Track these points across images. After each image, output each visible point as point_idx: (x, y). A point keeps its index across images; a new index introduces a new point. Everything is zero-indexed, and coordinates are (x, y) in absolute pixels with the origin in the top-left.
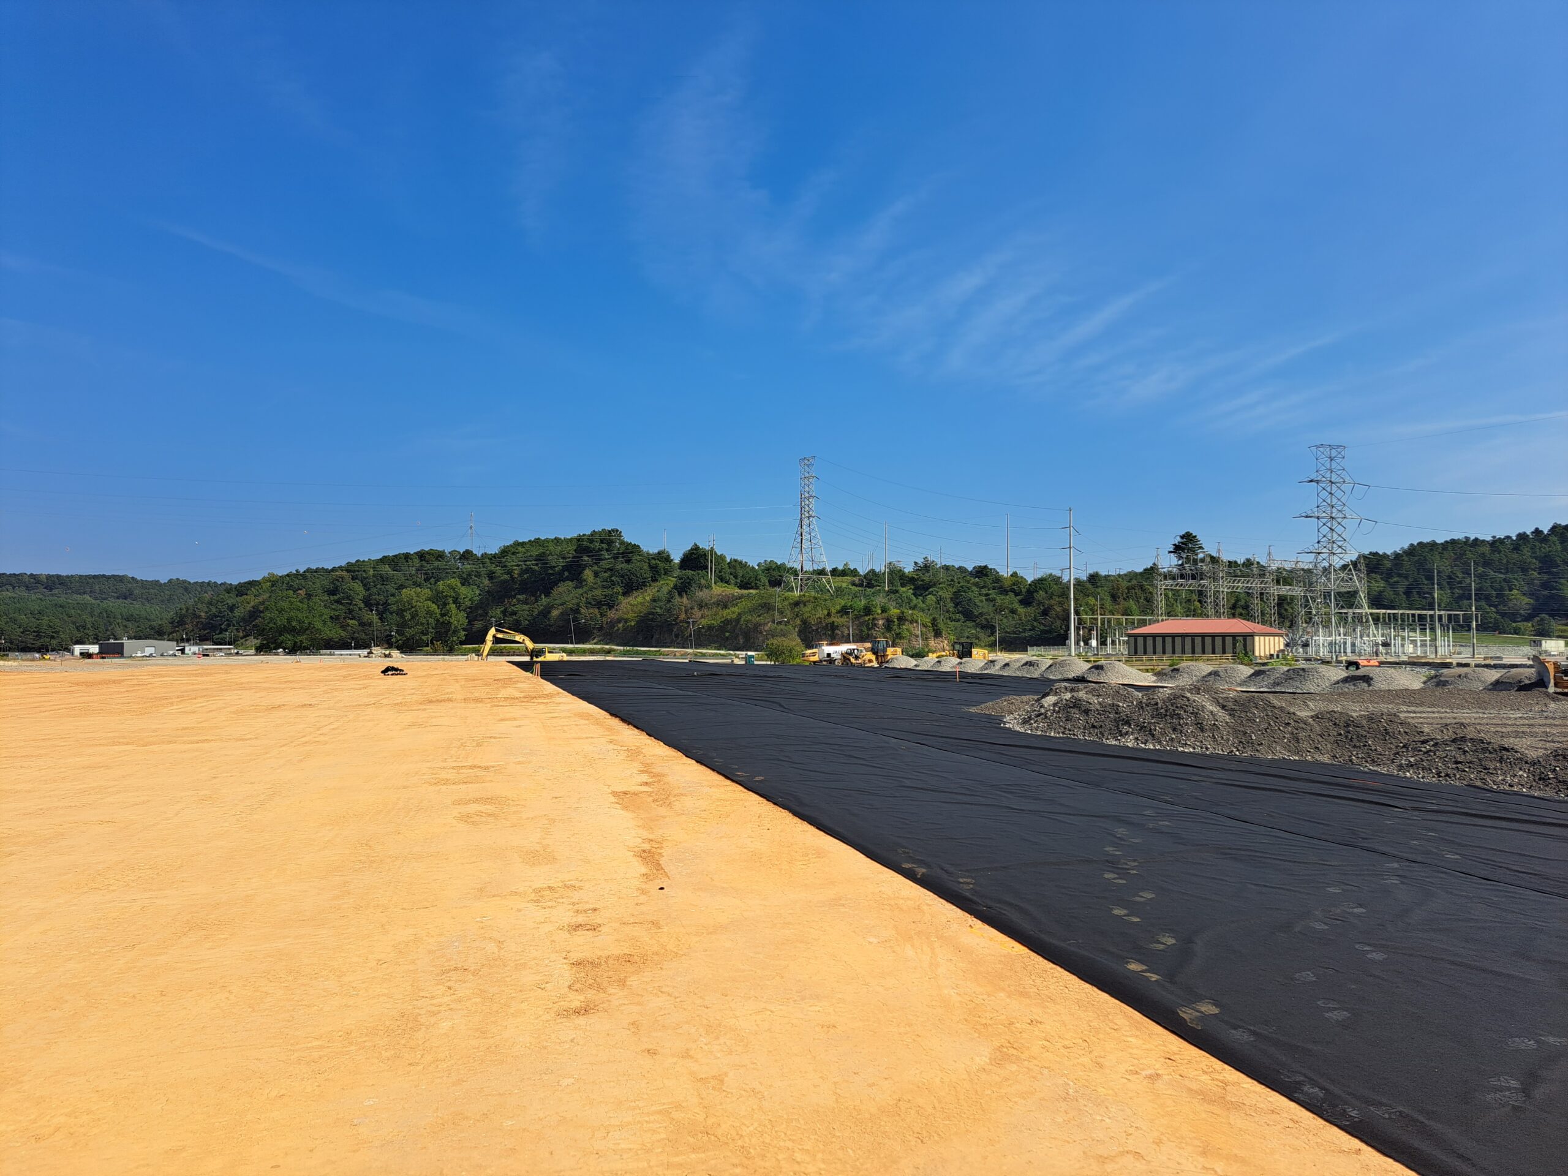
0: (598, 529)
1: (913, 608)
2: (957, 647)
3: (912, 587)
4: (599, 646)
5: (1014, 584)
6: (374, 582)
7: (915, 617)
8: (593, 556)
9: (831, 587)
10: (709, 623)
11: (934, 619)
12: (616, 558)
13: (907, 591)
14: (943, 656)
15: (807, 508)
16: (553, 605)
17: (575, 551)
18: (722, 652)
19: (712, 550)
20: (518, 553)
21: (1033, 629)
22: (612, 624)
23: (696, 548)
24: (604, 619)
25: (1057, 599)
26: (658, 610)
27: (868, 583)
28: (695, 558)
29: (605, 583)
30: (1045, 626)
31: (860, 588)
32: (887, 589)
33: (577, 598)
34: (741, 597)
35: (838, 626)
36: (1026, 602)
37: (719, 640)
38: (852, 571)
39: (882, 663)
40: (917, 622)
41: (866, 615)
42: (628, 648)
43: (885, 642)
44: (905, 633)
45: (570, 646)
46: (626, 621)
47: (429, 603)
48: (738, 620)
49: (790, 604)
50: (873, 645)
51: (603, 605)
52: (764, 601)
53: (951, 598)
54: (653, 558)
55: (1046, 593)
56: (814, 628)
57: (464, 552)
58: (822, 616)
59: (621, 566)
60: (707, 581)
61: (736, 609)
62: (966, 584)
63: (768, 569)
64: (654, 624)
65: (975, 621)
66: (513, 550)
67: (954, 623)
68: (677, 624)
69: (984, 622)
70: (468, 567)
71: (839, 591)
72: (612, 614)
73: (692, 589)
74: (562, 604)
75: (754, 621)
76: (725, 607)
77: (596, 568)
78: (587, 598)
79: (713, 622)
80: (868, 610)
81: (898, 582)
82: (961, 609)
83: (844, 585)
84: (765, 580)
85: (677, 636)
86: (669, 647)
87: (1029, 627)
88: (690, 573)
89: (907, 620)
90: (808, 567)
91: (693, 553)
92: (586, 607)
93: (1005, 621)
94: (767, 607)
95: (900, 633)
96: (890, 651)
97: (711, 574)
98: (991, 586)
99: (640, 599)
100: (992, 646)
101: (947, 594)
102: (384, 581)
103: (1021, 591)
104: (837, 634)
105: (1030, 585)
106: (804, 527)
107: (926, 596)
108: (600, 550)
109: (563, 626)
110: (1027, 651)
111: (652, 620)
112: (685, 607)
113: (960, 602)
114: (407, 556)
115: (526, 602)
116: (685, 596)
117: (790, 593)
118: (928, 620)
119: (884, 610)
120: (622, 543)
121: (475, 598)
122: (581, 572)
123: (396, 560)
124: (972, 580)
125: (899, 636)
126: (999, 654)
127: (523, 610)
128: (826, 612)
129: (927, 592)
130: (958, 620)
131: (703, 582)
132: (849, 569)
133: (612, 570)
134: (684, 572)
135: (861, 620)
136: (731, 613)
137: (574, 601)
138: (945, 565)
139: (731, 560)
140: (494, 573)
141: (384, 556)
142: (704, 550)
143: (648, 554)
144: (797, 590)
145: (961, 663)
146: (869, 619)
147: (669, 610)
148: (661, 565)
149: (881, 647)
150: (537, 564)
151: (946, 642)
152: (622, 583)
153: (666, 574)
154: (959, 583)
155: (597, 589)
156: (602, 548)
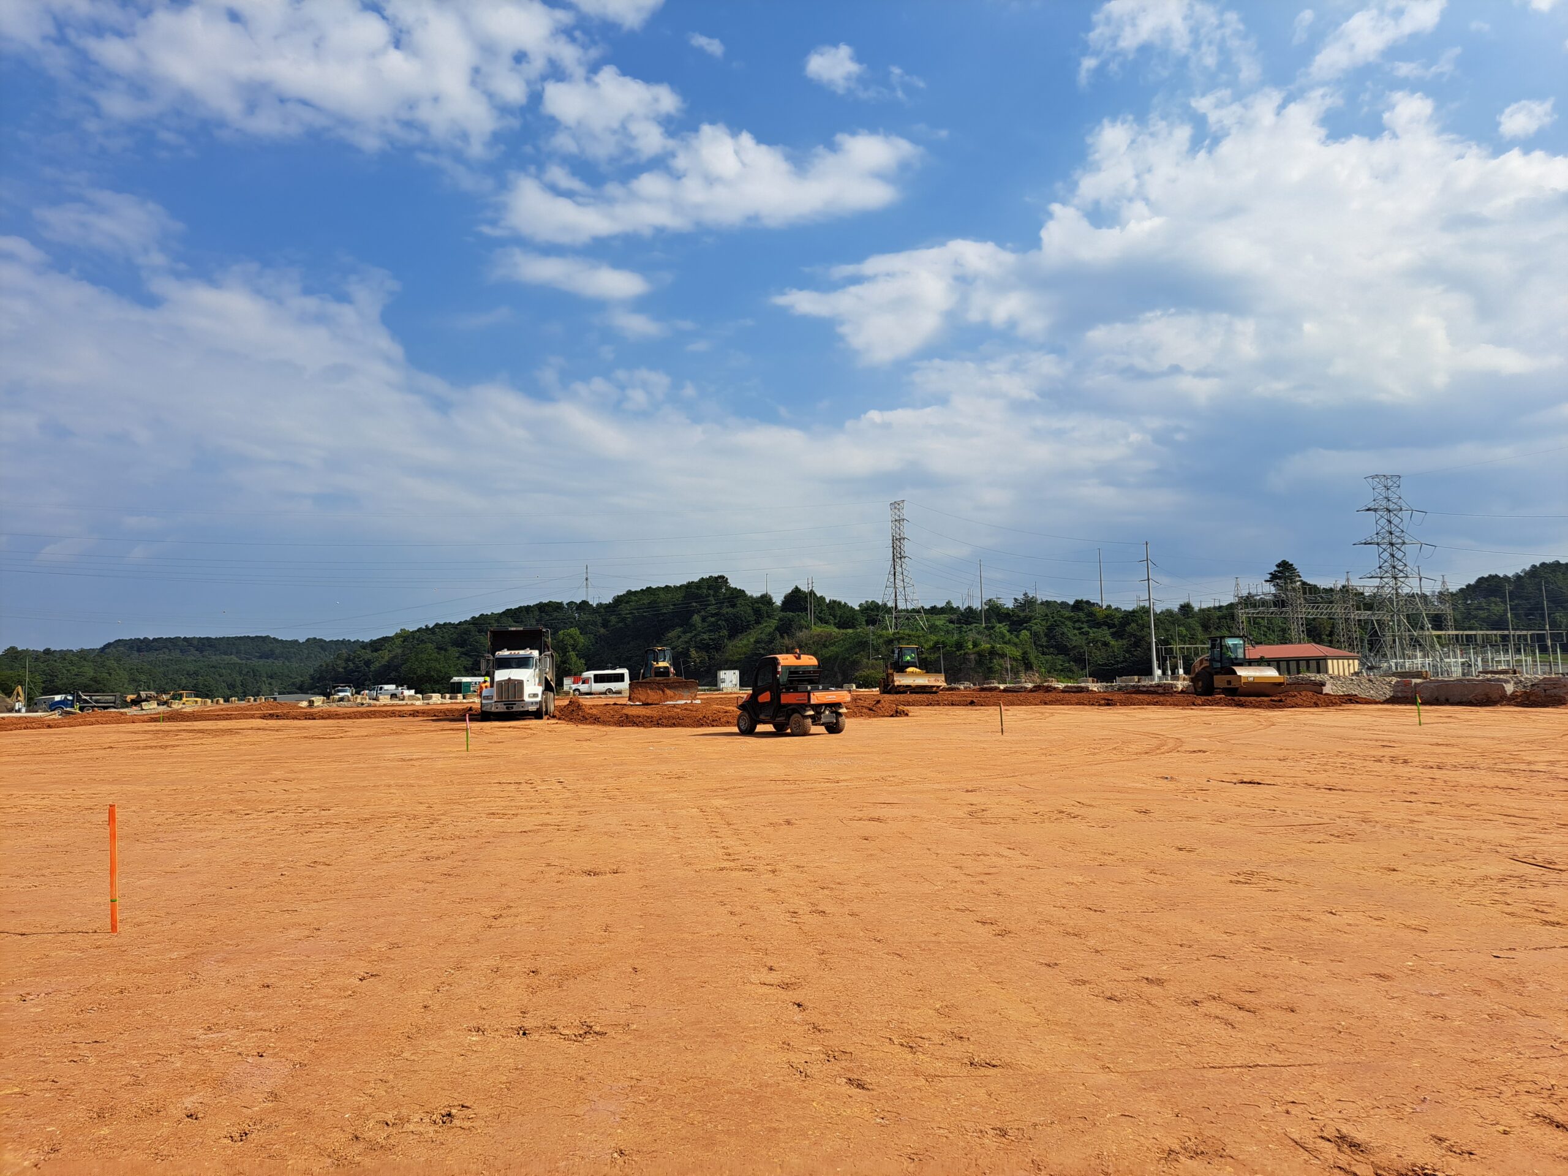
0: (705, 576)
1: (1006, 643)
3: (1009, 623)
5: (1108, 616)
7: (1007, 651)
8: (700, 602)
9: (925, 624)
11: (1025, 653)
12: (722, 603)
13: (1002, 627)
15: (899, 550)
17: (685, 597)
19: (812, 593)
20: (632, 602)
21: (1125, 660)
23: (797, 590)
24: (712, 661)
26: (762, 651)
27: (966, 620)
28: (795, 600)
29: (712, 628)
31: (958, 625)
32: (983, 625)
33: (686, 642)
34: (838, 636)
36: (1117, 635)
44: (996, 667)
48: (836, 658)
49: (885, 641)
51: (711, 648)
52: (860, 639)
53: (1044, 633)
54: (757, 601)
57: (580, 603)
59: (727, 610)
60: (807, 621)
61: (835, 649)
62: (1060, 619)
63: (867, 609)
65: (1068, 655)
66: (627, 599)
67: (1045, 656)
69: (1077, 656)
70: (585, 617)
71: (933, 628)
72: (719, 657)
73: (793, 630)
75: (851, 659)
76: (825, 646)
77: (703, 613)
78: (696, 642)
81: (994, 618)
82: (1053, 643)
83: (941, 622)
84: (863, 619)
87: (1120, 659)
88: (790, 614)
90: (901, 606)
91: (794, 595)
92: (695, 650)
93: (1098, 653)
94: (863, 645)
97: (811, 615)
98: (1086, 619)
99: (745, 641)
101: (1041, 629)
103: (1114, 623)
105: (1123, 617)
106: (897, 567)
107: (1020, 631)
112: (786, 647)
113: (1054, 636)
114: (528, 608)
116: (786, 637)
117: (884, 631)
119: (976, 645)
120: (729, 588)
121: (592, 647)
122: (690, 618)
124: (1067, 614)
129: (1021, 628)
130: (1051, 654)
131: (803, 623)
133: (718, 615)
134: (786, 614)
136: (829, 651)
137: (683, 646)
138: (1046, 601)
139: (830, 601)
140: (608, 621)
141: (509, 609)
142: (804, 592)
143: (751, 597)
144: (892, 628)
146: (961, 654)
147: (771, 651)
148: (764, 608)
150: (648, 612)
152: (728, 627)
153: (768, 617)
154: (1053, 617)
155: (705, 633)
156: (709, 594)
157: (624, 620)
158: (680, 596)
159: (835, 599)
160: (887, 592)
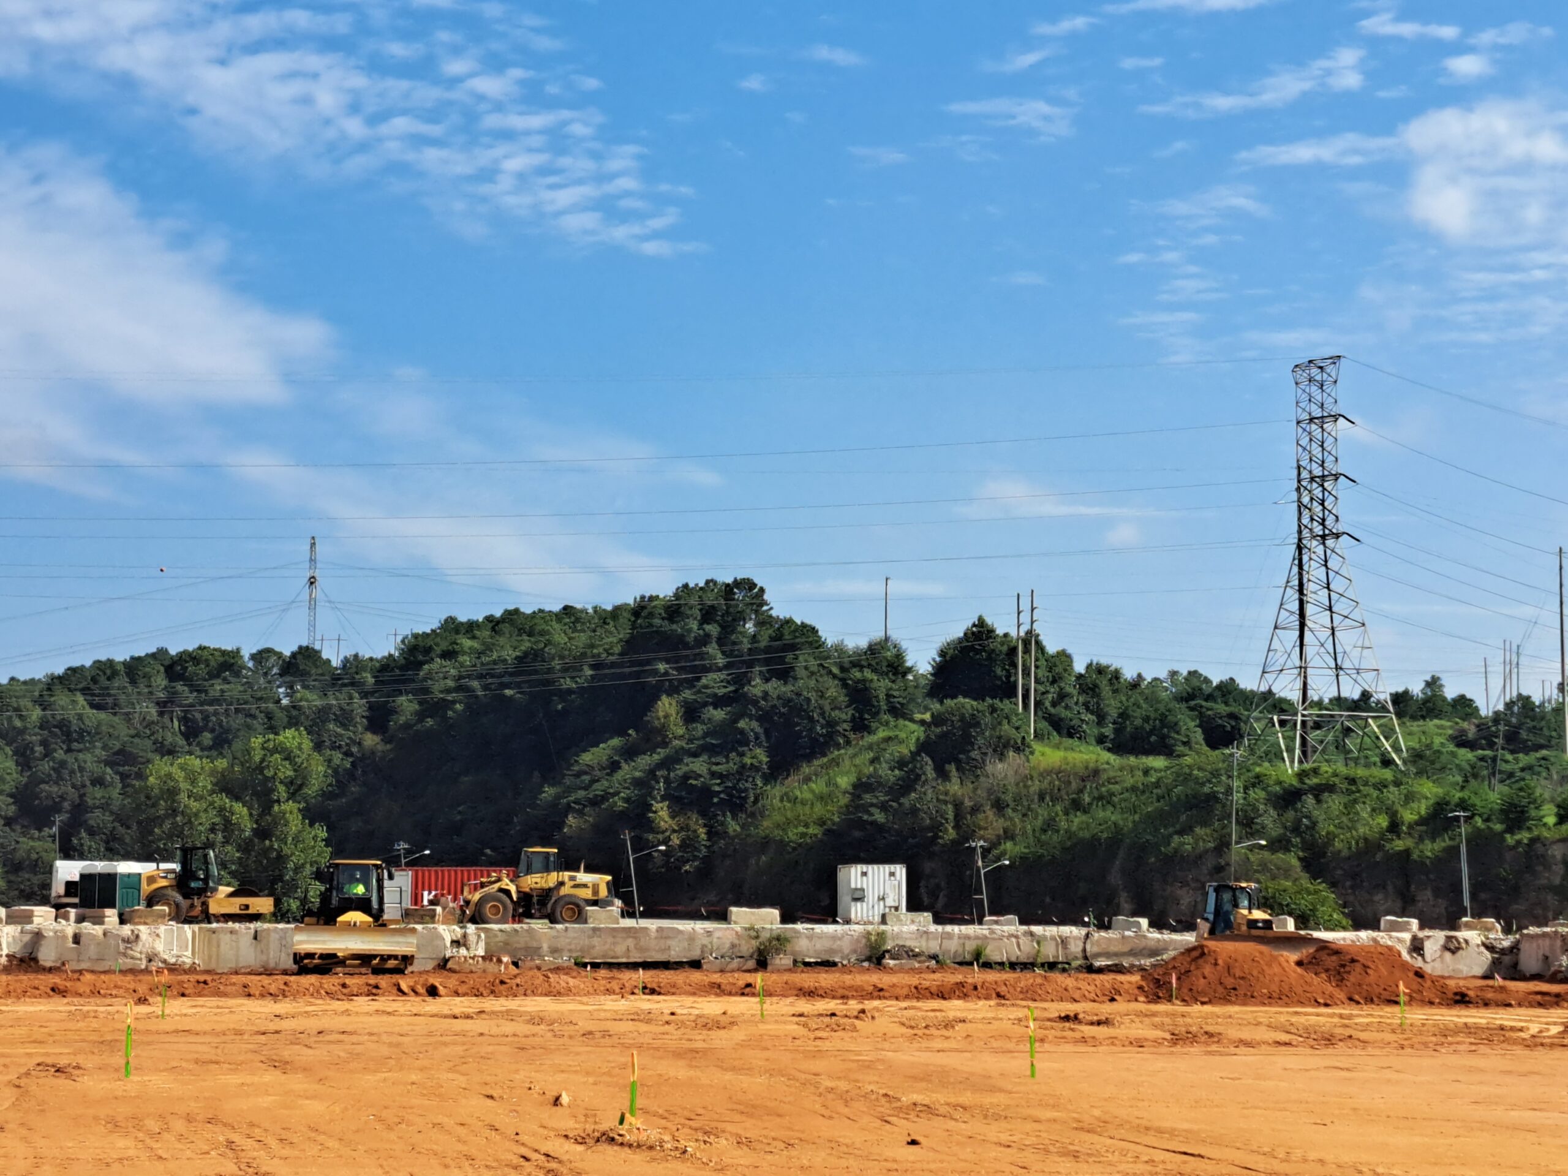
0: (695, 579)
8: (680, 658)
9: (1395, 746)
10: (1029, 853)
12: (746, 665)
15: (1319, 511)
17: (629, 644)
19: (1031, 640)
20: (459, 653)
22: (742, 856)
23: (981, 632)
27: (1510, 740)
28: (977, 661)
29: (715, 739)
31: (1482, 754)
33: (638, 783)
34: (1118, 777)
46: (783, 847)
48: (1114, 845)
49: (1273, 797)
51: (718, 804)
52: (1194, 787)
54: (856, 664)
57: (294, 655)
58: (1374, 834)
59: (762, 687)
60: (1015, 728)
61: (1107, 814)
66: (444, 645)
71: (1421, 760)
72: (740, 831)
73: (975, 754)
74: (595, 802)
75: (1163, 848)
76: (1073, 805)
77: (687, 694)
78: (667, 782)
79: (1039, 850)
83: (1434, 743)
84: (1191, 727)
88: (962, 705)
90: (1323, 688)
91: (974, 646)
92: (667, 807)
97: (1028, 709)
99: (819, 786)
106: (1309, 566)
108: (703, 640)
112: (956, 806)
116: (954, 772)
117: (1268, 765)
120: (765, 620)
122: (649, 707)
128: (1383, 821)
131: (1008, 732)
133: (735, 700)
134: (945, 702)
135: (1494, 846)
136: (1094, 823)
137: (628, 793)
139: (1089, 666)
140: (390, 712)
142: (1005, 637)
143: (839, 649)
147: (908, 815)
148: (881, 685)
152: (767, 739)
153: (892, 709)
155: (695, 755)
156: (707, 636)
158: (614, 639)
159: (1101, 661)
160: (1276, 644)
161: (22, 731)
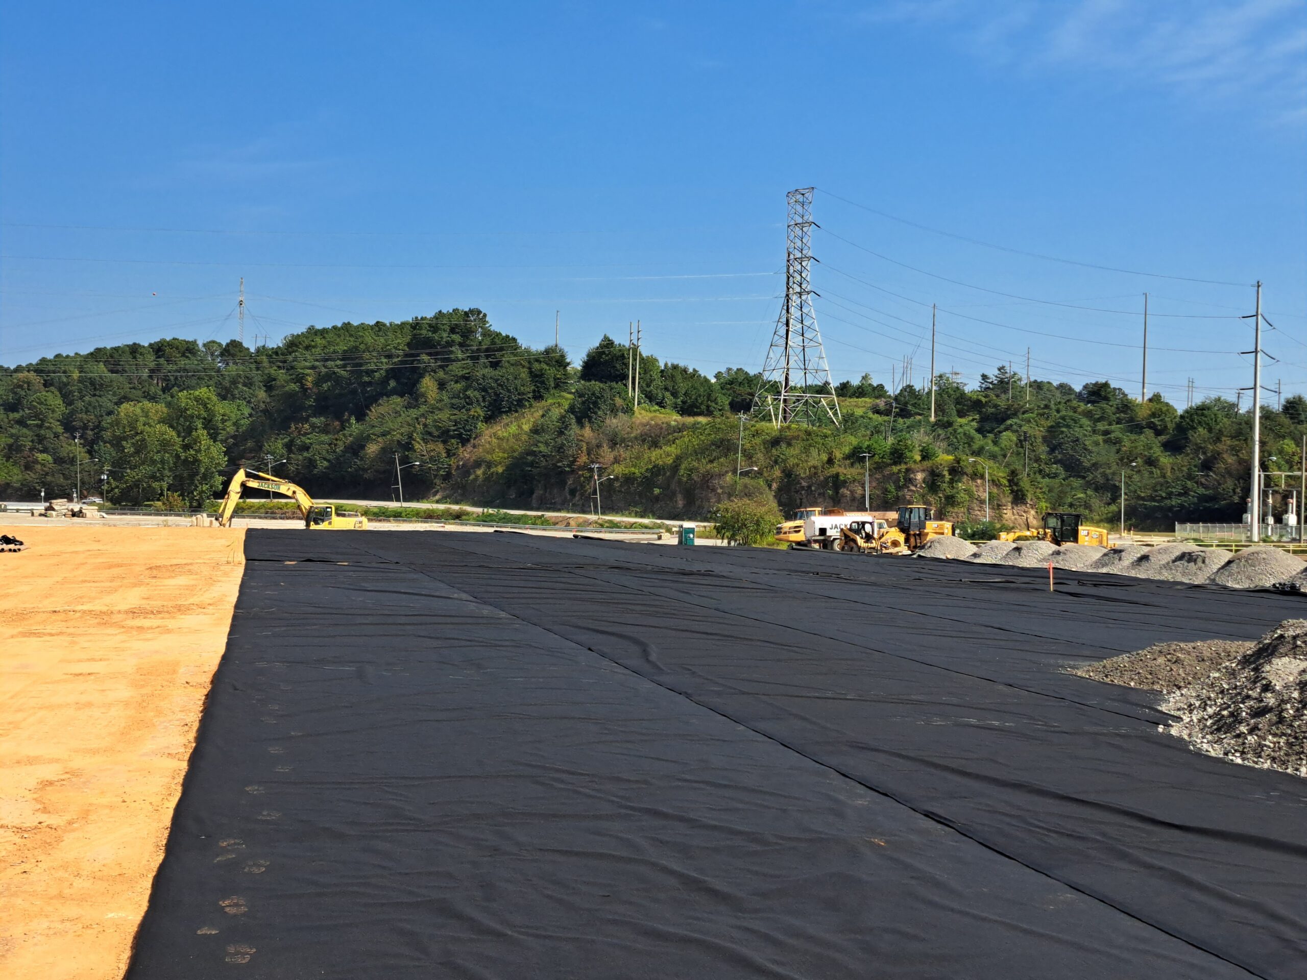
0: (447, 309)
1: (978, 453)
2: (1052, 522)
3: (977, 417)
4: (442, 507)
5: (1153, 415)
6: (80, 391)
7: (979, 468)
8: (437, 354)
9: (835, 414)
10: (627, 472)
11: (1013, 473)
12: (474, 358)
13: (967, 424)
14: (1026, 538)
15: (798, 278)
16: (369, 436)
17: (408, 345)
18: (646, 521)
19: (635, 349)
20: (314, 347)
21: (1185, 493)
22: (466, 470)
23: (607, 343)
24: (453, 461)
25: (1229, 442)
26: (542, 448)
27: (901, 410)
28: (606, 361)
29: (454, 401)
30: (1206, 487)
31: (886, 418)
32: (933, 419)
33: (409, 425)
34: (680, 429)
35: (845, 482)
36: (1173, 447)
37: (644, 501)
38: (874, 389)
39: (915, 547)
40: (982, 477)
41: (895, 463)
42: (491, 511)
43: (922, 512)
44: (962, 496)
45: (393, 505)
46: (489, 465)
47: (165, 428)
48: (675, 467)
49: (764, 442)
50: (901, 516)
51: (453, 437)
52: (721, 435)
53: (1044, 438)
54: (537, 360)
55: (1210, 430)
56: (804, 484)
57: (228, 345)
58: (819, 464)
59: (483, 371)
60: (625, 400)
61: (673, 450)
62: (1071, 414)
63: (731, 383)
64: (535, 471)
65: (1084, 478)
66: (306, 342)
67: (1047, 480)
68: (573, 471)
69: (1101, 480)
70: (233, 369)
71: (849, 421)
72: (466, 454)
73: (600, 413)
74: (384, 434)
75: (702, 470)
76: (655, 444)
77: (441, 374)
78: (425, 425)
79: (633, 469)
80: (898, 456)
81: (952, 409)
82: (1060, 457)
83: (859, 412)
84: (724, 401)
85: (573, 492)
86: (559, 510)
87: (1178, 489)
88: (596, 385)
89: (964, 474)
90: (797, 379)
91: (604, 353)
92: (423, 439)
93: (1136, 478)
94: (725, 447)
95: (952, 497)
96: (931, 526)
97: (634, 389)
98: (1114, 417)
99: (513, 429)
100: (1112, 521)
101: (1037, 431)
102: (95, 389)
103: (1166, 427)
104: (843, 496)
105: (1182, 417)
106: (792, 310)
107: (1000, 432)
108: (450, 344)
109: (384, 472)
110: (1173, 531)
111: (532, 464)
112: (587, 443)
113: (1060, 444)
114: (134, 349)
115: (325, 430)
116: (587, 424)
117: (764, 424)
118: (1002, 475)
119: (926, 455)
120: (487, 333)
121: (242, 422)
122: (418, 381)
123: (116, 355)
124: (1082, 406)
125: (951, 500)
126: (1124, 534)
127: (322, 443)
128: (825, 457)
129: (1002, 427)
130: (1055, 476)
131: (619, 401)
132: (870, 385)
133: (467, 379)
134: (588, 384)
135: (886, 473)
136: (665, 455)
137: (403, 430)
138: (1035, 381)
139: (666, 365)
140: (275, 380)
141: (97, 349)
142: (622, 349)
143: (528, 351)
144: (777, 419)
145: (1058, 553)
146: (900, 470)
147: (560, 449)
148: (551, 372)
149: (915, 519)
150: (344, 366)
151: (1033, 512)
152: (484, 401)
153: (557, 386)
154: (1058, 411)
155: (442, 410)
156: (453, 341)
157: (300, 379)
158: (401, 342)
159: (675, 363)
160: (771, 355)
161: (66, 385)
